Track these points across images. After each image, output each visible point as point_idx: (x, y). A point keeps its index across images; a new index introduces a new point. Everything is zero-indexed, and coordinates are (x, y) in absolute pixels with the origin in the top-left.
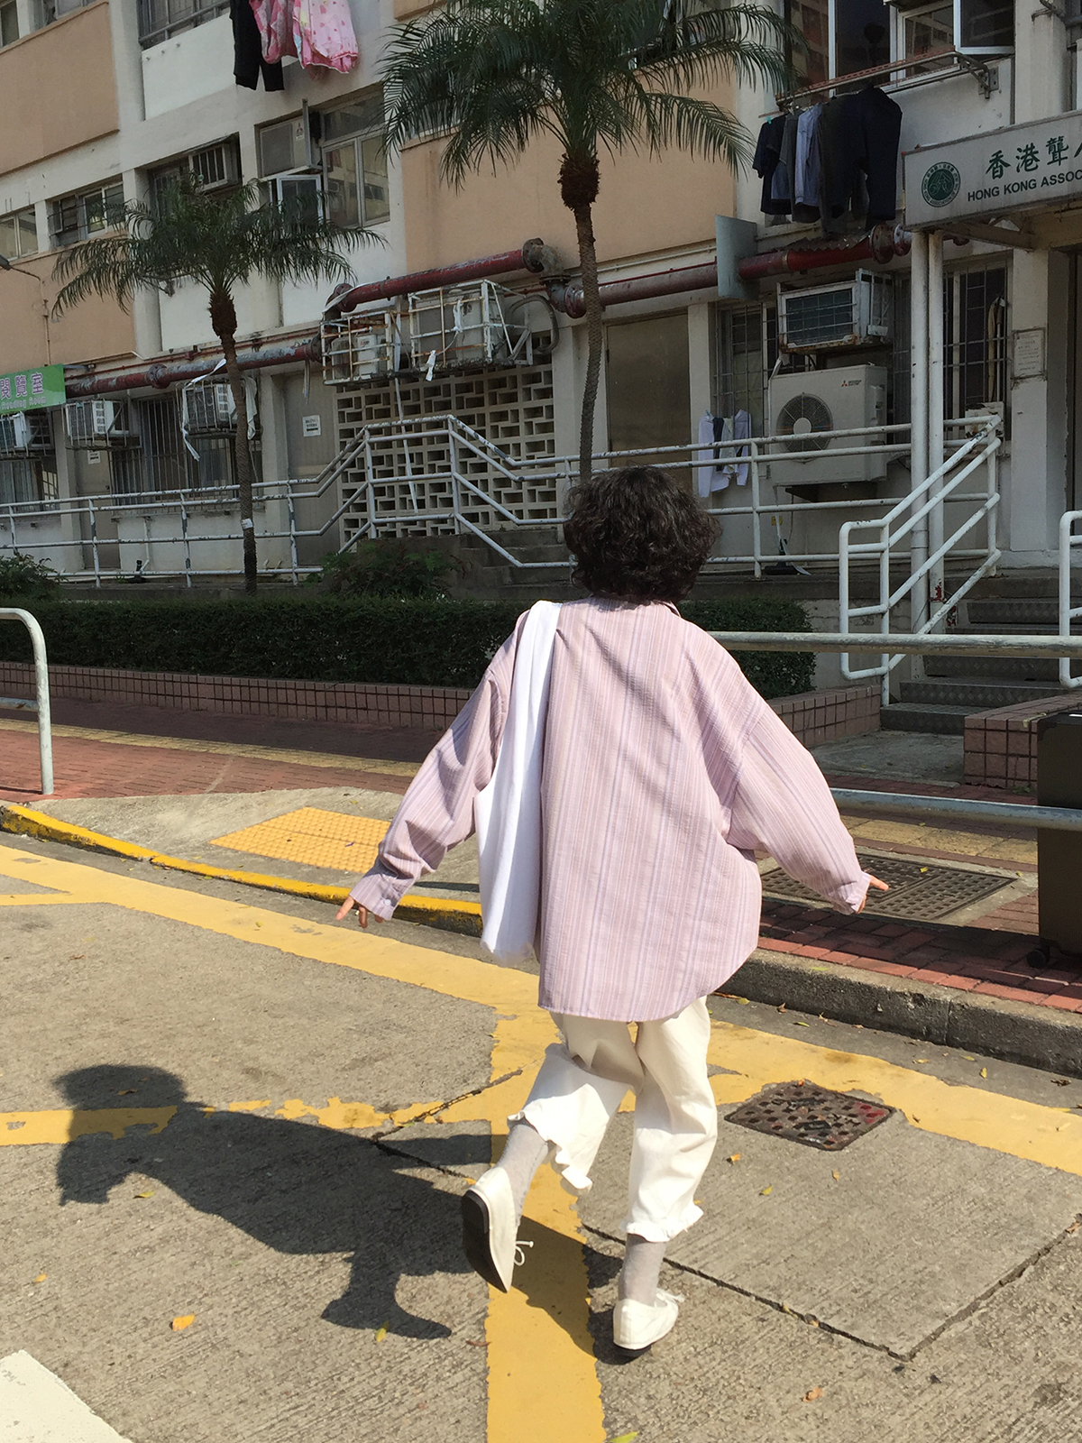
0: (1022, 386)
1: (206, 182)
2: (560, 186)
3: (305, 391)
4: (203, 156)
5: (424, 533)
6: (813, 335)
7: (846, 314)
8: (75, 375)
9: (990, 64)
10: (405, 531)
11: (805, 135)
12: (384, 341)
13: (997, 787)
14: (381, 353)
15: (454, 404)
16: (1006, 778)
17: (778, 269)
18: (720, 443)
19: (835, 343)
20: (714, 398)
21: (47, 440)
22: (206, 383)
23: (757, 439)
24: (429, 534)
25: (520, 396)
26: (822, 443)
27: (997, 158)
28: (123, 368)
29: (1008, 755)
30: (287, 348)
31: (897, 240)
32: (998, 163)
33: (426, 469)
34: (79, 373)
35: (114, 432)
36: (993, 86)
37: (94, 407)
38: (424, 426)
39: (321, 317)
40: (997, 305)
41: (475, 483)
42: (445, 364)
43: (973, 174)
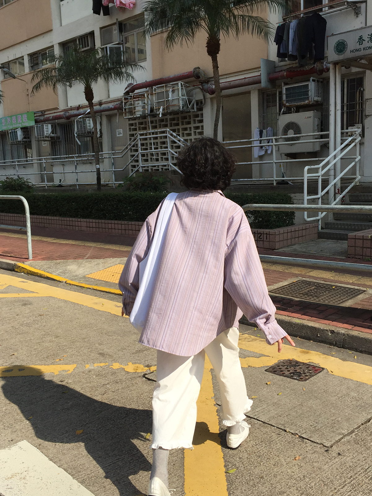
0: (369, 118)
1: (83, 48)
2: (207, 48)
3: (117, 121)
4: (82, 39)
5: (158, 170)
6: (295, 100)
7: (306, 93)
8: (38, 115)
9: (358, 5)
10: (152, 169)
11: (293, 30)
12: (144, 103)
13: (359, 259)
14: (143, 107)
15: (169, 125)
16: (362, 256)
17: (283, 77)
18: (262, 139)
19: (302, 103)
20: (260, 123)
21: (29, 138)
22: (83, 118)
23: (275, 137)
24: (160, 170)
25: (192, 122)
26: (298, 139)
27: (361, 38)
28: (55, 113)
29: (363, 247)
30: (111, 105)
31: (325, 67)
32: (361, 39)
33: (159, 148)
34: (40, 114)
35: (51, 135)
36: (359, 13)
37: (44, 126)
38: (158, 133)
39: (123, 95)
40: (360, 90)
41: (176, 152)
42: (166, 111)
43: (352, 44)
